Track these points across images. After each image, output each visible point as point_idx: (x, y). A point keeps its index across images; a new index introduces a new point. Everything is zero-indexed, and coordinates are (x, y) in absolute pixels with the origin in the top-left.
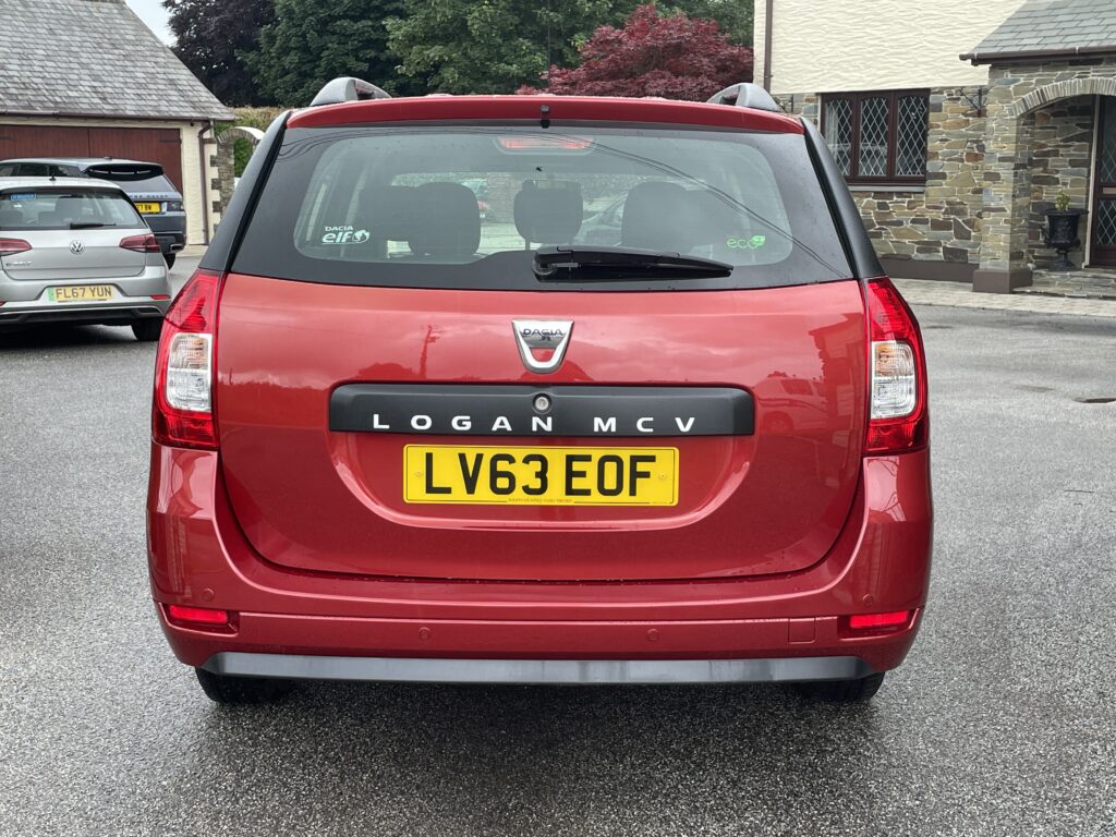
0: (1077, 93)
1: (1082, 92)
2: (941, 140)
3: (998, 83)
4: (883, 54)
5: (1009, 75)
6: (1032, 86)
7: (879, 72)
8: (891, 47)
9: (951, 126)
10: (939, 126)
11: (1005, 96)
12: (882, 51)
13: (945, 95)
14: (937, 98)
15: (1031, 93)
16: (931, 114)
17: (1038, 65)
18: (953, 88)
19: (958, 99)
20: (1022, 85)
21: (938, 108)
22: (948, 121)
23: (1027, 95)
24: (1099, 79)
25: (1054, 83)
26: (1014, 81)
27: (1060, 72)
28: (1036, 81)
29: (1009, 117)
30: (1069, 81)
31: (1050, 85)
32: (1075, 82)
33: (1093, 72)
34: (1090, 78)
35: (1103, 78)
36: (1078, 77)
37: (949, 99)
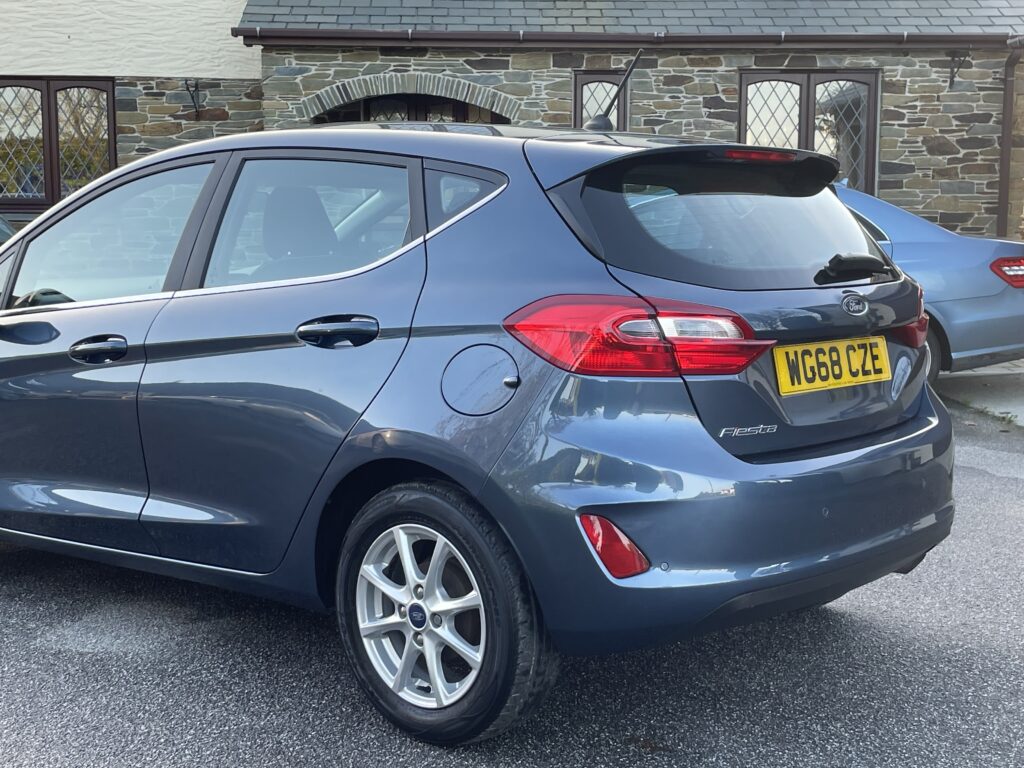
0: (395, 92)
1: (401, 91)
2: (137, 150)
3: (277, 71)
4: (29, 24)
5: (292, 61)
6: (330, 79)
7: (23, 50)
8: (42, 15)
9: (153, 131)
10: (134, 131)
11: (291, 90)
12: (28, 20)
13: (140, 87)
14: (129, 92)
15: (328, 88)
16: (118, 113)
17: (337, 52)
18: (152, 79)
19: (163, 94)
20: (313, 76)
21: (131, 105)
22: (147, 124)
23: (323, 90)
24: (424, 74)
25: (361, 77)
26: (301, 71)
27: (368, 63)
28: (335, 72)
29: (297, 119)
30: (382, 75)
31: (355, 79)
32: (391, 77)
33: (415, 65)
34: (412, 73)
35: (429, 74)
36: (394, 71)
37: (147, 94)
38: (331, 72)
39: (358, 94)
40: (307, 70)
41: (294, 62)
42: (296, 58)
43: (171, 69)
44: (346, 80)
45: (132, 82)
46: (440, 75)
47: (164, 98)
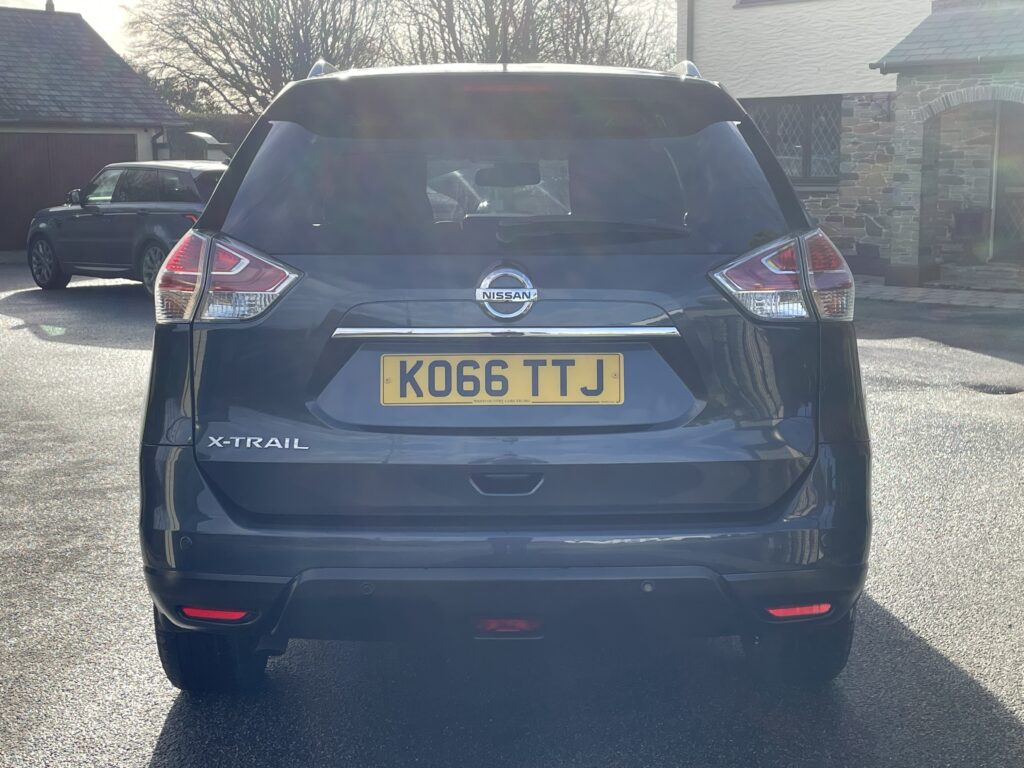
1: (985, 98)
2: (853, 143)
3: (906, 89)
4: (797, 63)
6: (938, 93)
7: (793, 80)
8: (805, 56)
9: (862, 130)
10: (851, 130)
11: (913, 102)
12: (797, 60)
13: (856, 100)
14: (849, 104)
15: (937, 100)
17: (943, 73)
18: (863, 94)
19: (869, 104)
20: (928, 91)
21: (850, 113)
22: (859, 125)
23: (933, 101)
24: (1000, 85)
25: (959, 90)
26: (921, 88)
27: (963, 80)
28: (942, 88)
29: (916, 122)
30: (972, 88)
31: (955, 92)
32: (978, 90)
33: (996, 79)
34: (992, 85)
35: (1005, 85)
36: (981, 84)
37: (860, 105)
38: (939, 88)
39: (955, 102)
40: (925, 87)
41: (917, 82)
42: (918, 80)
43: (875, 86)
44: (948, 93)
45: (853, 96)
46: (1012, 86)
47: (870, 107)
